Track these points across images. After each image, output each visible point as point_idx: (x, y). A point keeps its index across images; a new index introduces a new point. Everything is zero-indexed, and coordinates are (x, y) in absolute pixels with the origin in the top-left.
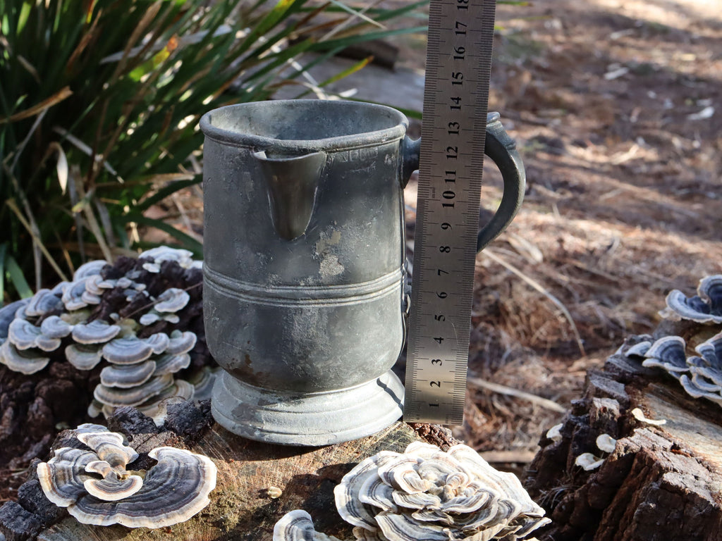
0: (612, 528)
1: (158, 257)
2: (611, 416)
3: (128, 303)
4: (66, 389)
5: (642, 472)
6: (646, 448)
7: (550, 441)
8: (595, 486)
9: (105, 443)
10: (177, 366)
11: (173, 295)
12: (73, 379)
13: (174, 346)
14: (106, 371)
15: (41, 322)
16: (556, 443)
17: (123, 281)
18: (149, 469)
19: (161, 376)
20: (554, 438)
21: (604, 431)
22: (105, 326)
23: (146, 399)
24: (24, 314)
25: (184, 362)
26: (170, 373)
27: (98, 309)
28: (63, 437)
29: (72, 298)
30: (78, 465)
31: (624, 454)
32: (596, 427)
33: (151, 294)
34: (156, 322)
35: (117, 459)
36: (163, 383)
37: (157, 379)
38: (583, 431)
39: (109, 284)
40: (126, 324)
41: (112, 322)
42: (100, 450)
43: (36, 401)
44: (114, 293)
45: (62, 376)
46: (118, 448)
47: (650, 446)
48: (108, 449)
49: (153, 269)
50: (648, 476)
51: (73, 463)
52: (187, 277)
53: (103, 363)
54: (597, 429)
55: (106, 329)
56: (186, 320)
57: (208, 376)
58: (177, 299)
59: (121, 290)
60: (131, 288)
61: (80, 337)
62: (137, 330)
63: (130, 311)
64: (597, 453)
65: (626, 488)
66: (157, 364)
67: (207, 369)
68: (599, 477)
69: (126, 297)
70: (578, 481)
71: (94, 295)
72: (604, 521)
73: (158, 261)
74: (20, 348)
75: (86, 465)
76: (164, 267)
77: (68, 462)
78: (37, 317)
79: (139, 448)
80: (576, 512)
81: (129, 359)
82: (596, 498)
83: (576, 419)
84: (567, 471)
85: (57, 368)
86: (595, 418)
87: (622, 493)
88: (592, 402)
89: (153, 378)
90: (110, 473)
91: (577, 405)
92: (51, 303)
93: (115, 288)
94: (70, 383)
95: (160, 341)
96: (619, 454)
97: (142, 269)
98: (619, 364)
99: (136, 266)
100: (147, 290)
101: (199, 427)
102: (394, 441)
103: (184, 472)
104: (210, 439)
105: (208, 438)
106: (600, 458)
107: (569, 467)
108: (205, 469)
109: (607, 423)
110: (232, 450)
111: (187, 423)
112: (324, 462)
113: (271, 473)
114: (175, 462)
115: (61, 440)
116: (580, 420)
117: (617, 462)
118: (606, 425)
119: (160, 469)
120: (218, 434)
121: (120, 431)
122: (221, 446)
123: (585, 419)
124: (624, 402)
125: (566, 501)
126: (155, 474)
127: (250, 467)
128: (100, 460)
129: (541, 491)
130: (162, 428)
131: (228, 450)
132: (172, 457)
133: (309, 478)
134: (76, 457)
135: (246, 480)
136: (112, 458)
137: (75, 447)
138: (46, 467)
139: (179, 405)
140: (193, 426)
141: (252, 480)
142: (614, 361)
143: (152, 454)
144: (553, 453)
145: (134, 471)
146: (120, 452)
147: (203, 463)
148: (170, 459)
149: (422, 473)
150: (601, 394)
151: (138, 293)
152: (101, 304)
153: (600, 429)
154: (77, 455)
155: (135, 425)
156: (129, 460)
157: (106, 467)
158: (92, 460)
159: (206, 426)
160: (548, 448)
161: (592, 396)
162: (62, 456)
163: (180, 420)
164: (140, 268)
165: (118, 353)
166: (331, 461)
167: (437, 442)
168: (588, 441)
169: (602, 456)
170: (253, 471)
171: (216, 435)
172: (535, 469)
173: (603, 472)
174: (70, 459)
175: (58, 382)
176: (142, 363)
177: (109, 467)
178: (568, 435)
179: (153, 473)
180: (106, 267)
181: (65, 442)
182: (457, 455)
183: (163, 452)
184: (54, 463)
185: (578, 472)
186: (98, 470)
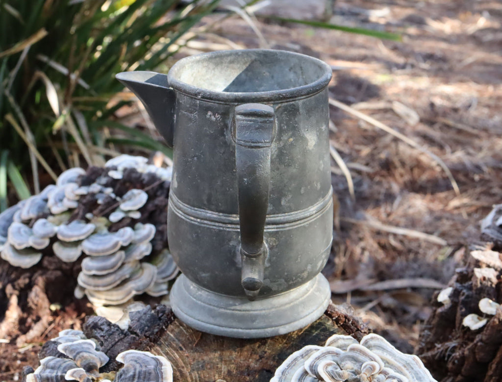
0: (497, 378)
1: (120, 164)
2: (489, 283)
3: (99, 205)
4: (57, 278)
7: (441, 304)
8: (481, 346)
10: (141, 253)
11: (134, 195)
12: (60, 269)
13: (138, 237)
14: (86, 262)
15: (33, 224)
16: (446, 306)
17: (94, 187)
18: (117, 370)
19: (129, 262)
20: (445, 301)
21: (485, 295)
22: (83, 225)
23: (118, 282)
24: (20, 217)
25: (147, 250)
26: (136, 261)
27: (76, 211)
28: (48, 347)
29: (56, 203)
30: (59, 374)
32: (478, 292)
33: (117, 195)
34: (123, 219)
35: (91, 364)
36: (131, 267)
37: (126, 265)
38: (468, 297)
39: (83, 191)
40: (99, 222)
41: (88, 221)
42: (77, 358)
43: (34, 289)
44: (88, 197)
45: (52, 268)
46: (90, 354)
48: (83, 356)
49: (117, 175)
51: (56, 371)
52: (143, 180)
53: (83, 255)
54: (479, 294)
55: (83, 228)
56: (146, 215)
57: (167, 257)
58: (137, 199)
59: (93, 195)
60: (101, 192)
61: (64, 236)
62: (109, 224)
63: (102, 211)
64: (480, 314)
66: (126, 252)
67: (166, 251)
68: (484, 338)
69: (96, 200)
70: (466, 336)
71: (73, 201)
72: (490, 373)
73: (120, 168)
74: (18, 247)
75: (66, 373)
76: (126, 173)
77: (52, 371)
78: (30, 220)
79: (109, 352)
80: (466, 366)
81: (103, 251)
82: (483, 354)
83: (462, 286)
84: (457, 329)
85: (48, 261)
86: (477, 286)
88: (473, 271)
89: (123, 264)
90: (86, 379)
91: (461, 274)
92: (41, 208)
93: (89, 194)
94: (59, 273)
95: (126, 234)
96: (499, 319)
98: (492, 234)
99: (104, 173)
100: (114, 192)
101: (156, 330)
102: (316, 331)
103: (145, 374)
104: (165, 340)
105: (164, 339)
106: (483, 318)
107: (457, 325)
108: (162, 371)
109: (487, 289)
110: (184, 349)
111: (147, 328)
112: (260, 354)
113: (217, 367)
114: (138, 366)
115: (45, 349)
116: (465, 287)
117: (498, 325)
118: (486, 292)
119: (126, 372)
120: (172, 335)
121: (92, 337)
122: (175, 345)
123: (469, 286)
124: (499, 269)
125: (458, 357)
126: (123, 377)
127: (199, 363)
128: (77, 367)
129: (436, 345)
130: (126, 332)
131: (181, 349)
132: (136, 361)
133: (248, 369)
134: (57, 365)
135: (197, 375)
136: (87, 364)
137: (57, 355)
138: (33, 378)
139: (139, 312)
140: (152, 329)
141: (202, 375)
142: (488, 232)
143: (119, 359)
144: (444, 314)
145: (106, 374)
146: (93, 358)
147: (161, 364)
148: (134, 363)
149: (341, 363)
150: (480, 264)
151: (107, 196)
152: (79, 207)
153: (482, 294)
154: (59, 364)
155: (104, 332)
156: (101, 364)
157: (82, 373)
158: (71, 367)
159: (162, 329)
160: (439, 310)
161: (472, 266)
162: (47, 365)
163: (141, 325)
164: (107, 175)
165: (94, 247)
166: (265, 352)
167: (351, 329)
168: (473, 305)
169: (484, 316)
170: (202, 366)
171: (171, 336)
172: (430, 324)
173: (487, 333)
174: (53, 368)
175: (50, 272)
176: (114, 254)
177: (85, 373)
178: (456, 300)
179: (121, 375)
180: (80, 176)
181: (48, 351)
182: (369, 344)
183: (128, 356)
184: (40, 373)
185: (465, 329)
186: (76, 378)
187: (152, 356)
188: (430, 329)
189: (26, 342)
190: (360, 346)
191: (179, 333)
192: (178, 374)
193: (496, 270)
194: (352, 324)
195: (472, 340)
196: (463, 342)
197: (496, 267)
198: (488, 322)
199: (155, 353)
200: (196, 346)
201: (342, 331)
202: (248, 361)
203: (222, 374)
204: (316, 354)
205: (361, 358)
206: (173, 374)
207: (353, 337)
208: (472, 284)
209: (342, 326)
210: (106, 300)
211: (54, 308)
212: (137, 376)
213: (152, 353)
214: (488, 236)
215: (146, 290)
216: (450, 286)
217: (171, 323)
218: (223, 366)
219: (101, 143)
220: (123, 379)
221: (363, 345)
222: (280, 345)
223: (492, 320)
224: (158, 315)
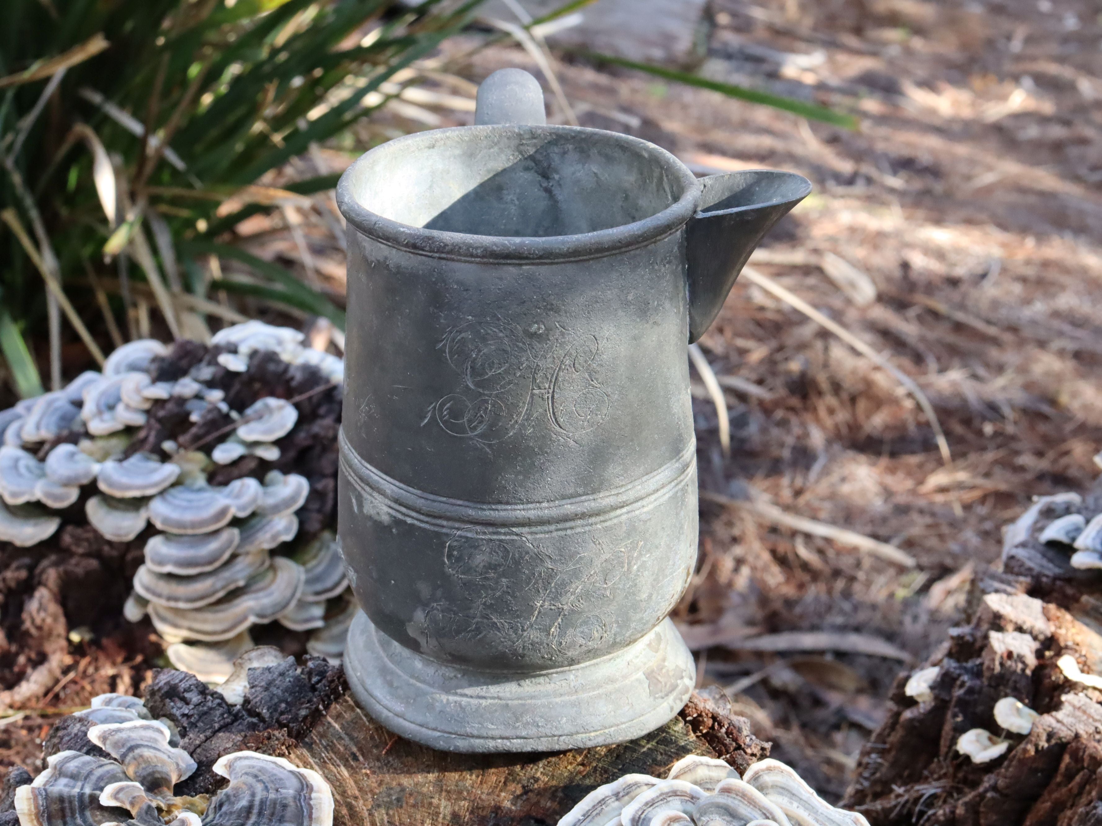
1: (243, 340)
2: (1020, 666)
3: (193, 424)
4: (88, 573)
5: (1078, 778)
6: (1085, 736)
7: (911, 702)
8: (993, 798)
9: (138, 746)
10: (274, 537)
11: (268, 409)
12: (98, 555)
13: (270, 501)
14: (155, 545)
15: (46, 454)
16: (922, 705)
17: (185, 386)
18: (213, 793)
19: (247, 553)
20: (919, 695)
21: (1008, 691)
22: (154, 464)
23: (221, 594)
24: (18, 435)
25: (287, 530)
26: (263, 551)
27: (142, 434)
28: (65, 728)
29: (99, 413)
30: (88, 791)
31: (1046, 745)
32: (993, 684)
33: (232, 407)
34: (242, 458)
35: (157, 775)
36: (250, 565)
37: (240, 559)
38: (971, 691)
39: (161, 391)
40: (189, 461)
41: (165, 457)
42: (128, 759)
43: (37, 594)
44: (170, 406)
45: (80, 551)
46: (159, 754)
47: (1091, 730)
48: (141, 756)
49: (236, 364)
50: (1088, 787)
51: (80, 784)
52: (292, 378)
53: (150, 530)
54: (996, 687)
55: (153, 471)
56: (292, 454)
57: (328, 548)
58: (276, 418)
59: (181, 401)
60: (198, 397)
61: (112, 484)
62: (211, 468)
63: (197, 438)
64: (994, 730)
65: (1048, 804)
66: (241, 533)
67: (327, 535)
68: (1001, 783)
69: (188, 414)
70: (960, 775)
71: (137, 410)
73: (244, 349)
74: (11, 501)
75: (102, 789)
76: (256, 361)
77: (72, 782)
78: (41, 444)
79: (199, 750)
81: (194, 525)
82: (994, 818)
83: (961, 668)
84: (941, 758)
85: (73, 536)
86: (993, 669)
87: (1041, 813)
88: (986, 637)
89: (234, 556)
90: (145, 807)
91: (959, 640)
92: (66, 419)
93: (171, 398)
94: (94, 563)
95: (245, 493)
96: (1036, 746)
97: (217, 364)
98: (1030, 559)
99: (207, 358)
100: (224, 400)
101: (303, 712)
102: (648, 743)
103: (274, 808)
104: (322, 736)
105: (319, 732)
106: (999, 740)
107: (943, 750)
108: (312, 802)
109: (1013, 678)
110: (361, 758)
111: (283, 705)
112: (525, 783)
113: (431, 804)
114: (259, 788)
115: (60, 733)
116: (967, 670)
117: (1034, 759)
118: (1011, 683)
119: (233, 799)
120: (337, 726)
121: (164, 715)
122: (342, 749)
123: (975, 669)
124: (1041, 637)
125: (942, 818)
126: (224, 809)
127: (392, 792)
128: (128, 778)
129: (894, 787)
130: (239, 711)
131: (355, 758)
132: (256, 776)
133: (497, 814)
134: (84, 772)
135: (386, 818)
136: (149, 774)
137: (85, 749)
138: (31, 796)
139: (269, 669)
140: (294, 710)
141: (397, 818)
142: (1021, 553)
143: (219, 768)
144: (917, 724)
145: (189, 798)
146: (163, 763)
147: (310, 788)
148: (251, 780)
149: (699, 819)
150: (1002, 623)
151: (210, 406)
152: (148, 425)
153: (1001, 688)
154: (88, 768)
155: (191, 707)
156: (180, 776)
157: (136, 794)
158: (113, 778)
159: (317, 709)
160: (908, 714)
161: (985, 626)
162: (61, 768)
163: (271, 699)
164: (213, 362)
165: (175, 515)
166: (537, 780)
167: (725, 745)
168: (980, 709)
169: (1004, 734)
170: (398, 800)
171: (334, 728)
172: (885, 743)
173: (1008, 774)
174: (74, 777)
175: (73, 561)
176: (216, 533)
177: (143, 794)
178: (945, 696)
179: (221, 805)
180: (156, 359)
181: (67, 738)
182: (761, 780)
183: (239, 764)
184: (45, 785)
185: (961, 759)
186: (123, 802)
187: (292, 767)
188: (882, 753)
189: (11, 706)
190: (742, 784)
191: (352, 721)
192: (344, 811)
193: (1035, 638)
194: (727, 733)
195: (974, 785)
196: (952, 787)
197: (1035, 633)
198: (1010, 749)
199: (297, 761)
200: (386, 753)
201: (704, 748)
202: (498, 796)
203: (440, 820)
204: (647, 795)
205: (744, 810)
206: (335, 811)
207: (727, 761)
208: (982, 664)
209: (704, 736)
210: (190, 629)
211: (75, 637)
212: (255, 811)
213: (291, 761)
214: (1022, 565)
215: (279, 616)
216: (934, 665)
217: (336, 699)
218: (443, 803)
219: (201, 288)
220: (226, 813)
221: (749, 782)
222: (569, 767)
223: (1022, 746)
224: (310, 679)
